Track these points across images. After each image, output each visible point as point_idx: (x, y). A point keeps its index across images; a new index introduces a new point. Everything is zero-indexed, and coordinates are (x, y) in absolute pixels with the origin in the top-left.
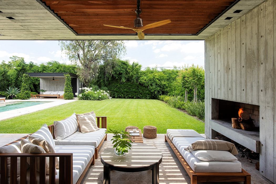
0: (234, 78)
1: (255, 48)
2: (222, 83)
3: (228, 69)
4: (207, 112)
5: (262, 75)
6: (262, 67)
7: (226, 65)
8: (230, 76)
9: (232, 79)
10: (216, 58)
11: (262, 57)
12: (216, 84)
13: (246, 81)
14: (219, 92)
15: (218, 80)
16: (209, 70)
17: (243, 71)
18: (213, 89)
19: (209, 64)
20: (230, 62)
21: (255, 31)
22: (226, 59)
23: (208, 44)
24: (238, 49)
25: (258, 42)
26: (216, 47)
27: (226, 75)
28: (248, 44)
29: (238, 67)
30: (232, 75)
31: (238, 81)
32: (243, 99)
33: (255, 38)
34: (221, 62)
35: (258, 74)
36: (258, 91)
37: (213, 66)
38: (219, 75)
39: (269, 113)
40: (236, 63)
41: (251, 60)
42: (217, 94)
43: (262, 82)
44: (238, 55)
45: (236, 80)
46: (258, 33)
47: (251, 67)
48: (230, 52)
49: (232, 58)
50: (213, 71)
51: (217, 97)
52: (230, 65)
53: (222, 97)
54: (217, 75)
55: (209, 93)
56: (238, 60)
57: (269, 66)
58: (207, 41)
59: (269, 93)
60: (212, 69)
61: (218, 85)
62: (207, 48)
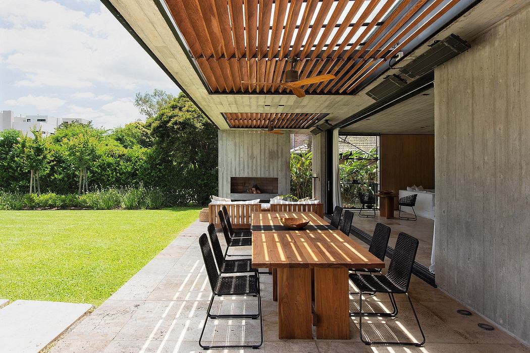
0: (259, 164)
1: (275, 149)
2: (246, 166)
3: (252, 157)
4: (223, 186)
5: (280, 163)
6: (280, 160)
7: (250, 154)
8: (254, 162)
9: (257, 164)
10: (238, 151)
11: (280, 155)
12: (238, 166)
13: (269, 165)
14: (242, 172)
15: (240, 164)
16: (227, 155)
17: (267, 160)
18: (233, 170)
19: (226, 150)
20: (255, 153)
21: (275, 141)
22: (250, 150)
23: (224, 134)
24: (263, 148)
25: (277, 148)
26: (237, 140)
27: (250, 161)
28: (271, 147)
29: (263, 157)
30: (257, 162)
31: (262, 166)
32: (267, 176)
33: (275, 145)
34: (244, 151)
35: (277, 163)
36: (277, 171)
37: (233, 153)
38: (242, 160)
39: (284, 180)
40: (261, 155)
41: (273, 155)
42: (239, 174)
43: (279, 166)
44: (263, 151)
45: (261, 165)
46: (277, 143)
47: (273, 160)
48: (254, 148)
49: (256, 152)
50: (233, 157)
51: (239, 176)
52: (255, 156)
53: (246, 175)
54: (239, 160)
55: (227, 174)
56: (263, 154)
57: (284, 160)
58: (224, 131)
59: (284, 172)
60: (231, 155)
61: (239, 167)
62: (222, 137)
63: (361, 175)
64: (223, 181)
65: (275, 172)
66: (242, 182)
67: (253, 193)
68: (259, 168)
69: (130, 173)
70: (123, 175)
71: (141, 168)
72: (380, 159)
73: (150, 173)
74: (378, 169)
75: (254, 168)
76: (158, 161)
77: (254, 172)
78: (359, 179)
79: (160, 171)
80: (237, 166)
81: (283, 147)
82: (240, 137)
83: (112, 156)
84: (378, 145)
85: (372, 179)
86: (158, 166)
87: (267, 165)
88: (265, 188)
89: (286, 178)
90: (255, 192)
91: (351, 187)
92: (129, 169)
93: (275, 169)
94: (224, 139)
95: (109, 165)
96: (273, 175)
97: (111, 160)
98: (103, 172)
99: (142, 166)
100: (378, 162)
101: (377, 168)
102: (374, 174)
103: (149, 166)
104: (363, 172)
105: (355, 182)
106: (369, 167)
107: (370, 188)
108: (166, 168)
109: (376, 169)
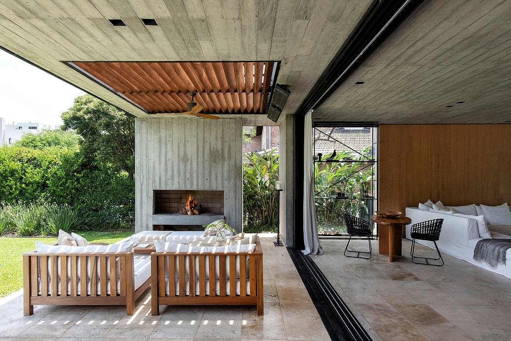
0: (195, 169)
1: (220, 147)
2: (176, 173)
3: (185, 159)
5: (226, 168)
6: (226, 163)
7: (182, 154)
8: (188, 167)
9: (191, 170)
10: (163, 149)
11: (226, 155)
13: (210, 172)
14: (169, 182)
15: (166, 169)
16: (147, 156)
17: (207, 164)
18: (157, 179)
19: (147, 149)
20: (189, 154)
21: (220, 135)
22: (182, 149)
23: (144, 125)
24: (201, 144)
25: (223, 145)
26: (163, 133)
27: (182, 166)
28: (213, 143)
29: (201, 159)
30: (192, 166)
31: (200, 172)
32: (207, 187)
33: (220, 140)
34: (173, 151)
35: (223, 168)
36: (223, 180)
37: (157, 153)
38: (170, 164)
39: (232, 195)
40: (198, 155)
41: (216, 157)
42: (166, 184)
43: (226, 174)
44: (201, 149)
45: (198, 170)
46: (223, 138)
47: (215, 162)
48: (188, 145)
49: (191, 150)
50: (157, 159)
51: (166, 188)
52: (189, 156)
53: (175, 187)
54: (166, 164)
55: (148, 185)
56: (200, 154)
57: (232, 163)
58: (142, 120)
59: (232, 181)
60: (154, 156)
61: (166, 175)
62: (140, 129)
63: (351, 185)
64: (141, 195)
65: (220, 182)
66: (176, 196)
67: (187, 214)
68: (195, 176)
69: (39, 183)
70: (30, 187)
71: (53, 176)
72: (377, 162)
73: (64, 184)
74: (375, 177)
75: (188, 176)
76: (75, 167)
77: (188, 182)
78: (347, 191)
79: (78, 180)
80: (163, 173)
81: (232, 144)
82: (166, 129)
83: (20, 160)
84: (375, 141)
85: (365, 192)
86: (75, 174)
87: (207, 172)
88: (210, 205)
89: (235, 191)
90: (189, 213)
91: (336, 201)
92: (37, 178)
93: (219, 178)
94: (144, 131)
95: (13, 173)
96: (216, 186)
97: (17, 165)
98: (4, 182)
99: (55, 173)
100: (375, 165)
101: (373, 174)
102: (369, 183)
103: (64, 173)
104: (353, 181)
105: (341, 196)
106: (361, 173)
107: (363, 202)
108: (85, 176)
109: (371, 176)
